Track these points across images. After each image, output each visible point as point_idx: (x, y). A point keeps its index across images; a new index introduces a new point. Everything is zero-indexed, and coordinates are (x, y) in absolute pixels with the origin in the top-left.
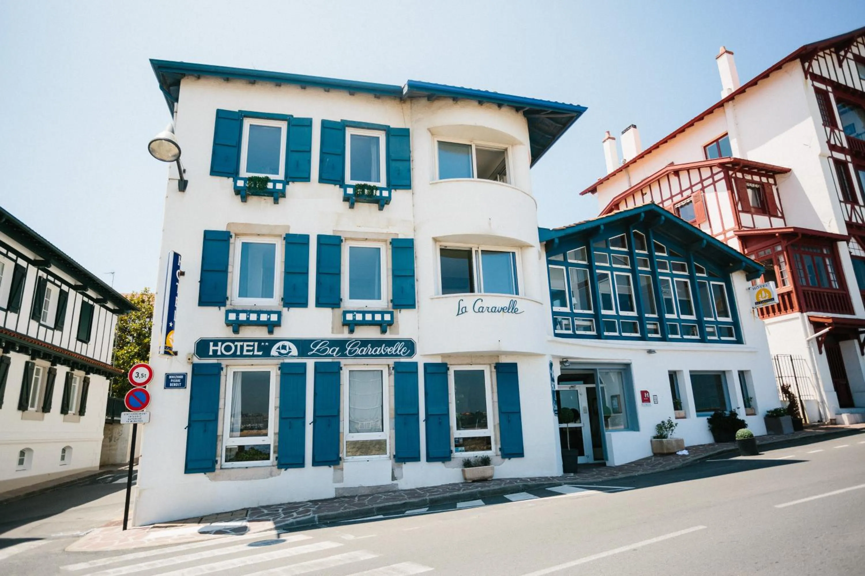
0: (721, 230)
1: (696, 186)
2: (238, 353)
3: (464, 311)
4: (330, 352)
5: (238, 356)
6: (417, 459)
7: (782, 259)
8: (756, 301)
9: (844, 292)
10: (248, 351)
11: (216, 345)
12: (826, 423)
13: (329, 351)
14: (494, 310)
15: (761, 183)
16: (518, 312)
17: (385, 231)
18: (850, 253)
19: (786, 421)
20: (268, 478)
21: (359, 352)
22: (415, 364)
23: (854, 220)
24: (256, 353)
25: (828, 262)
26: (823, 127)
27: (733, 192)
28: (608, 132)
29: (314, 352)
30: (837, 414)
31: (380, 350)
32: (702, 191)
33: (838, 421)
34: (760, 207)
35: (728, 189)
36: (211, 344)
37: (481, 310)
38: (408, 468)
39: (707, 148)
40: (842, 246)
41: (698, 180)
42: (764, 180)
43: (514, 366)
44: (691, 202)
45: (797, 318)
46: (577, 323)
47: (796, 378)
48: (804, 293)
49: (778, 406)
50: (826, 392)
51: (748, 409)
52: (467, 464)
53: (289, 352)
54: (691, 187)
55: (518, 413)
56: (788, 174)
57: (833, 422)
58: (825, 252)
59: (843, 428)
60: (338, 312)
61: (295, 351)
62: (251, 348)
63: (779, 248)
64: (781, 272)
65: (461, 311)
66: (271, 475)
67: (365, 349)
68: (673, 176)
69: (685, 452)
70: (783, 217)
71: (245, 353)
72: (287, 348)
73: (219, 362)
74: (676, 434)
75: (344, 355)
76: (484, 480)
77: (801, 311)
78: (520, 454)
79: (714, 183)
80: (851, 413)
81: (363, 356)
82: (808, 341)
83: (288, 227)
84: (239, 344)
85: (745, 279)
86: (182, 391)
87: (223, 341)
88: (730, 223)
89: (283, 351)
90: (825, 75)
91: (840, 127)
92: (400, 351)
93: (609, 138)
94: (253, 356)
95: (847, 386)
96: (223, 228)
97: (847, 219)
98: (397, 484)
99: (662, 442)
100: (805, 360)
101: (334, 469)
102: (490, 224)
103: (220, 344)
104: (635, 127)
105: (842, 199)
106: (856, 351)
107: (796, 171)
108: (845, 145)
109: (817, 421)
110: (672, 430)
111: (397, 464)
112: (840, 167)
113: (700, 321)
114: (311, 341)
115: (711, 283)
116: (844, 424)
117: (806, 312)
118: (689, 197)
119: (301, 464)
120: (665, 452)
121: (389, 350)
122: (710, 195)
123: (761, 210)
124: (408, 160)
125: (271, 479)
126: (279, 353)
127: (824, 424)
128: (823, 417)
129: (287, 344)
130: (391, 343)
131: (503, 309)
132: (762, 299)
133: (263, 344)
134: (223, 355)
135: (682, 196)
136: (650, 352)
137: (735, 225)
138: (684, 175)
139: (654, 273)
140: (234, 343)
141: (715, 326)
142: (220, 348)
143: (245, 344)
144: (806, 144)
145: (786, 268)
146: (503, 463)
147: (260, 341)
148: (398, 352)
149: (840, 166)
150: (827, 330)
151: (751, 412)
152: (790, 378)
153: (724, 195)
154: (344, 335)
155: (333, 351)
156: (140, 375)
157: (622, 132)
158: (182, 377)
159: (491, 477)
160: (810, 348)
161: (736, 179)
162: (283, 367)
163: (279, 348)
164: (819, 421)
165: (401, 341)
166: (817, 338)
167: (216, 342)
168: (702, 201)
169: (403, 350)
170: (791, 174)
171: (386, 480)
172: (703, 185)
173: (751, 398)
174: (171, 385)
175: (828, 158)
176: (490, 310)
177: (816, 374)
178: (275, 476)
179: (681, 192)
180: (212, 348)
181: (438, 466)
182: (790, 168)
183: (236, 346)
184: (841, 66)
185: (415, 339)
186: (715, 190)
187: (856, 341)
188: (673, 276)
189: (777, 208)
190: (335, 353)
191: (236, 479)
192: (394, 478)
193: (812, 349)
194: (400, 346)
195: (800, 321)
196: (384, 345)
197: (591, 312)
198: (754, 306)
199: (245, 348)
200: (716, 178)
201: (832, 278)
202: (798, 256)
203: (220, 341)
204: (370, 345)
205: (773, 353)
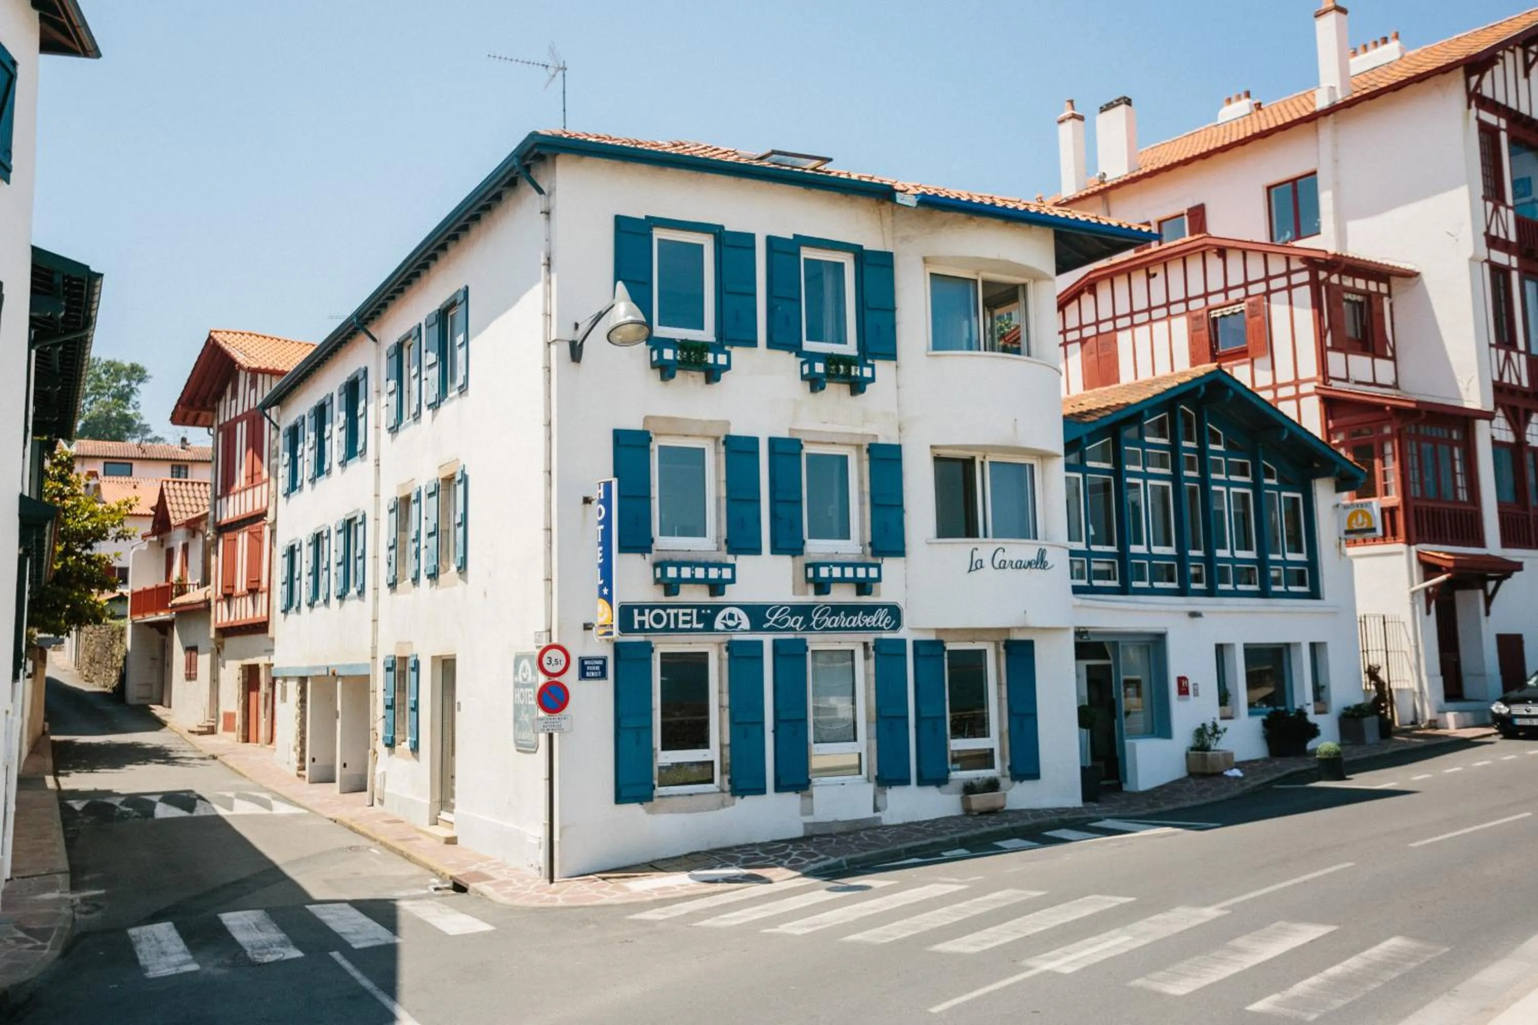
0: (1291, 378)
1: (1255, 286)
2: (672, 626)
3: (979, 566)
4: (792, 624)
5: (672, 630)
6: (906, 782)
7: (1388, 449)
8: (1347, 528)
9: (1473, 508)
10: (685, 622)
11: (641, 613)
12: (1423, 726)
13: (790, 623)
14: (1020, 565)
15: (1367, 294)
16: (1049, 565)
17: (859, 431)
18: (1493, 437)
19: (1371, 724)
20: (718, 809)
21: (828, 623)
22: (903, 642)
23: (1506, 380)
24: (695, 625)
25: (1457, 454)
26: (1482, 202)
27: (1321, 314)
28: (1071, 102)
29: (771, 623)
30: (1439, 712)
31: (856, 621)
32: (1265, 298)
33: (1438, 724)
34: (1359, 336)
35: (1314, 307)
36: (636, 612)
37: (1003, 566)
38: (894, 794)
39: (1273, 190)
40: (1482, 426)
41: (1262, 275)
42: (1372, 286)
43: (1030, 644)
44: (1242, 311)
45: (1400, 553)
46: (1095, 566)
47: (1387, 652)
48: (1415, 511)
49: (1360, 700)
50: (1429, 676)
51: (1318, 704)
52: (969, 789)
53: (739, 624)
54: (1246, 284)
55: (1033, 715)
56: (1414, 279)
57: (1433, 724)
58: (1455, 435)
59: (1446, 736)
60: (801, 561)
61: (746, 624)
62: (688, 618)
63: (1387, 430)
64: (1385, 472)
65: (975, 566)
66: (723, 805)
67: (837, 619)
68: (1215, 256)
69: (1236, 772)
70: (1393, 358)
71: (681, 626)
72: (736, 618)
73: (649, 639)
74: (1223, 744)
75: (810, 629)
76: (992, 812)
77: (1409, 542)
78: (1035, 775)
79: (1290, 287)
80: (1460, 711)
81: (834, 629)
82: (1413, 593)
83: (727, 423)
84: (672, 612)
85: (1334, 490)
86: (601, 683)
87: (652, 608)
88: (1309, 368)
89: (731, 623)
90: (1500, 98)
91: (1509, 201)
92: (882, 622)
93: (1074, 116)
94: (692, 630)
95: (1457, 665)
96: (638, 425)
97: (1496, 378)
98: (880, 818)
99: (1205, 758)
100: (1403, 623)
101: (802, 796)
102: (1015, 429)
103: (647, 611)
104: (1128, 102)
105: (1493, 341)
106: (1478, 607)
107: (1428, 279)
108: (1513, 238)
109: (1408, 721)
110: (1218, 739)
111: (880, 789)
112: (1498, 277)
113: (1262, 562)
114: (767, 607)
115: (1284, 494)
116: (1447, 728)
117: (1415, 544)
118: (1238, 302)
119: (762, 791)
120: (1209, 770)
121: (868, 620)
122: (1279, 310)
123: (1359, 345)
124: (892, 310)
125: (723, 811)
126: (726, 625)
127: (1420, 729)
128: (1420, 717)
129: (735, 611)
130: (870, 610)
131: (1030, 563)
132: (1356, 527)
133: (703, 611)
134: (652, 629)
135: (1227, 298)
136: (1194, 615)
137: (1318, 374)
138: (1235, 261)
139: (1204, 481)
140: (665, 611)
141: (1281, 568)
142: (648, 618)
143: (681, 611)
144: (1451, 232)
145: (1393, 466)
146: (1011, 788)
147: (699, 607)
148: (879, 623)
149: (1499, 274)
150: (1443, 577)
151: (1321, 709)
152: (1379, 653)
153: (1305, 316)
154: (809, 597)
155: (795, 623)
156: (553, 662)
157: (1101, 108)
158: (601, 662)
159: (1002, 807)
160: (1413, 606)
161: (1329, 286)
162: (731, 646)
163: (724, 618)
164: (1412, 723)
165: (883, 607)
166: (1426, 589)
167: (642, 609)
168: (1264, 318)
169: (886, 621)
170: (1418, 281)
171: (865, 812)
172: (1268, 286)
173: (1323, 687)
174: (588, 674)
175: (1482, 263)
176: (1014, 566)
177: (1417, 647)
178: (728, 806)
179: (1226, 290)
180: (637, 618)
181: (931, 792)
182: (1417, 270)
183: (668, 615)
184: (1527, 75)
185: (902, 605)
186: (1291, 303)
187: (1481, 593)
188: (1229, 484)
189: (1387, 341)
190: (798, 625)
191: (680, 811)
192: (876, 809)
193: (1417, 608)
194: (881, 613)
195: (1403, 559)
196: (861, 613)
197: (1113, 549)
198: (1343, 535)
199: (681, 618)
200: (1296, 279)
201: (1459, 483)
202: (1414, 444)
203: (647, 607)
204: (843, 613)
205: (1360, 613)
